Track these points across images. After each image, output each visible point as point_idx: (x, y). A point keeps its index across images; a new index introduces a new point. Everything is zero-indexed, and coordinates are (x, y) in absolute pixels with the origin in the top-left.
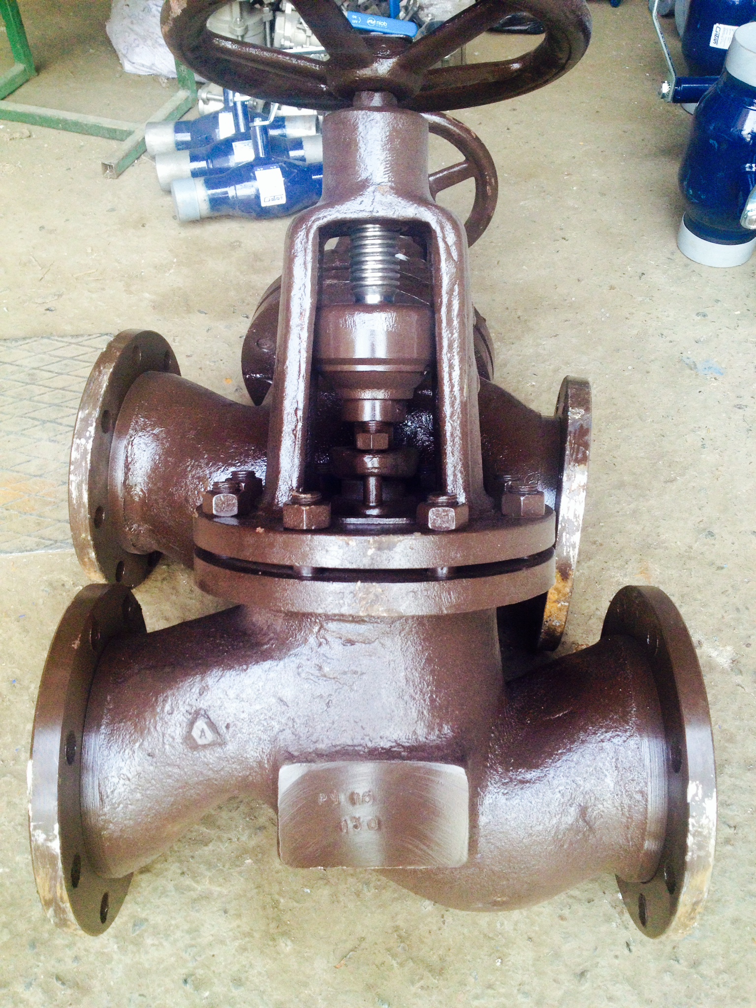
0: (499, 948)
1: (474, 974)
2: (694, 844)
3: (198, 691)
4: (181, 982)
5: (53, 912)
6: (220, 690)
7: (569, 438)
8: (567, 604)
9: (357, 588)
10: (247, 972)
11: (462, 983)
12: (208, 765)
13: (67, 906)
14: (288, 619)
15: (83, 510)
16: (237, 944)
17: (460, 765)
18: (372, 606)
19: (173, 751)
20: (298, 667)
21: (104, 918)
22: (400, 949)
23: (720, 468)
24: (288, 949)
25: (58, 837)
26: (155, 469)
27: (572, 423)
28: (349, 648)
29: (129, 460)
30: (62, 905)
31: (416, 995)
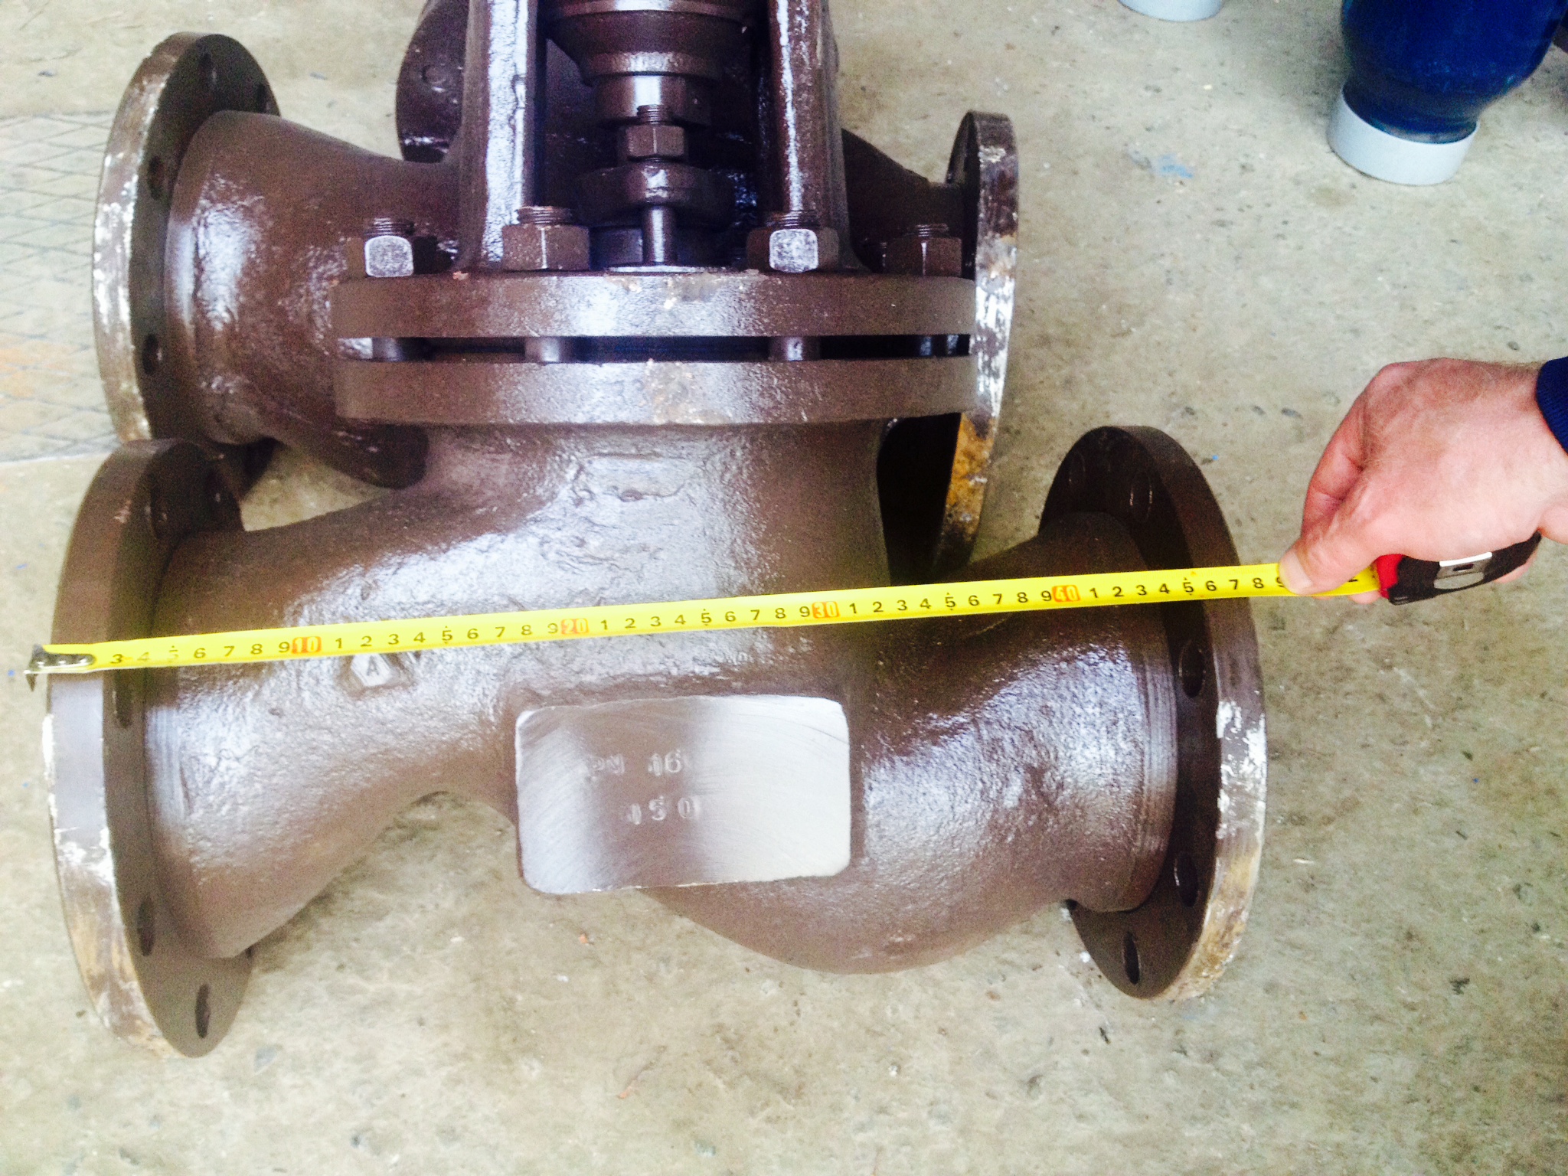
0: (893, 1049)
1: (853, 1092)
2: (1230, 808)
3: (358, 591)
4: (348, 1143)
5: (107, 1002)
6: (400, 589)
7: (983, 192)
8: (984, 480)
9: (647, 373)
10: (464, 1117)
11: (836, 1108)
12: (382, 724)
13: (134, 986)
14: (519, 463)
15: (120, 336)
16: (444, 1072)
17: (835, 700)
18: (675, 405)
19: (318, 703)
20: (541, 544)
21: (202, 1030)
22: (727, 1060)
23: (1198, 314)
24: (535, 1074)
25: (109, 853)
26: (249, 269)
27: (987, 169)
28: (632, 506)
29: (202, 252)
30: (124, 986)
31: (757, 1132)
